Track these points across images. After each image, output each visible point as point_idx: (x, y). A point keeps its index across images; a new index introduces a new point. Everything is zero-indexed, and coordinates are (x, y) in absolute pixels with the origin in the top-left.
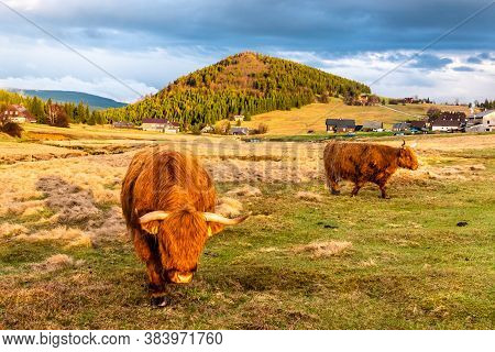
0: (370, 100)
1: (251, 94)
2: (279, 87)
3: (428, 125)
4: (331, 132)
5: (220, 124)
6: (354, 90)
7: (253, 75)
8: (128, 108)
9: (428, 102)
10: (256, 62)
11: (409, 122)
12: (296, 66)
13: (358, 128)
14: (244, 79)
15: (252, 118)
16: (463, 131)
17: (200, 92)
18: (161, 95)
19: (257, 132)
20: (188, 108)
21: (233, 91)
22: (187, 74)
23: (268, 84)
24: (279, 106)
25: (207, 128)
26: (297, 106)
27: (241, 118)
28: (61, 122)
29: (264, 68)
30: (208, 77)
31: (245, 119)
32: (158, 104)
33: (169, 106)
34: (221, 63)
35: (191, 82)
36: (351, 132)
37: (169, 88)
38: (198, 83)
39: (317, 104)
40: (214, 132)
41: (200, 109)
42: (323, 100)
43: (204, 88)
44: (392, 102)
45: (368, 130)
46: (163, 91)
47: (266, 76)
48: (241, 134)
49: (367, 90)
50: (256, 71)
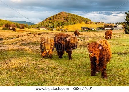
0: (91, 22)
1: (64, 21)
2: (70, 20)
3: (104, 28)
4: (82, 30)
5: (57, 28)
6: (87, 20)
7: (64, 17)
8: (36, 25)
9: (104, 23)
10: (65, 14)
11: (100, 27)
12: (74, 15)
13: (89, 29)
14: (62, 18)
15: (64, 27)
16: (112, 29)
17: (52, 21)
18: (43, 22)
19: (65, 30)
20: (50, 25)
21: (60, 21)
22: (49, 17)
23: (68, 19)
24: (70, 24)
25: (54, 29)
26: (74, 24)
27: (62, 27)
28: (23, 28)
29: (67, 15)
30: (54, 18)
31: (63, 27)
32: (43, 24)
33: (45, 24)
34: (57, 14)
35: (50, 19)
36: (87, 30)
37: (45, 20)
38: (52, 19)
39: (79, 24)
40: (56, 30)
41: (52, 25)
42: (80, 23)
43: (53, 20)
44: (96, 23)
45: (91, 29)
46: (44, 21)
47: (67, 17)
48: (62, 30)
49: (90, 20)
50: (65, 16)
